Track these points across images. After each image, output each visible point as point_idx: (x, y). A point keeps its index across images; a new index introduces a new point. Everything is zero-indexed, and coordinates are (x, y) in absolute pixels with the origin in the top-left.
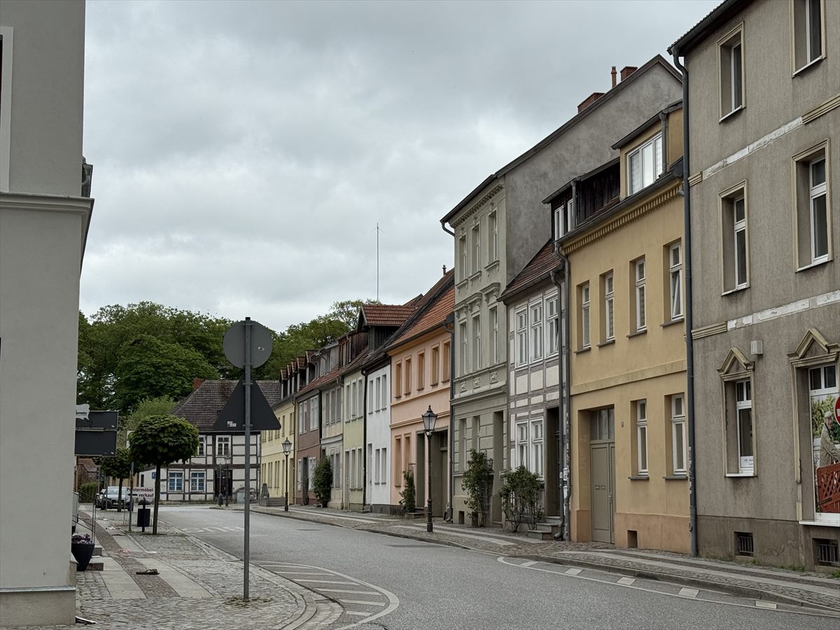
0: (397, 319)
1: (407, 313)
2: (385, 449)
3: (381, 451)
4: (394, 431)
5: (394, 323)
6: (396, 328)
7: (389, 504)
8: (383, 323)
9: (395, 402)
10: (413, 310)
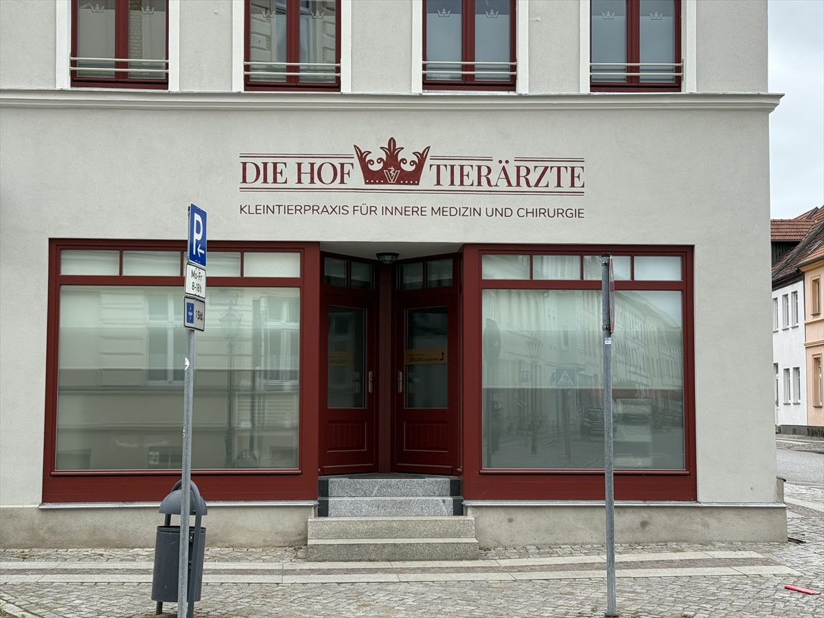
0: (797, 234)
1: (806, 227)
2: (797, 369)
3: (791, 371)
4: (808, 350)
5: (794, 238)
6: (795, 244)
7: (806, 425)
8: (782, 238)
9: (810, 319)
10: (812, 223)
